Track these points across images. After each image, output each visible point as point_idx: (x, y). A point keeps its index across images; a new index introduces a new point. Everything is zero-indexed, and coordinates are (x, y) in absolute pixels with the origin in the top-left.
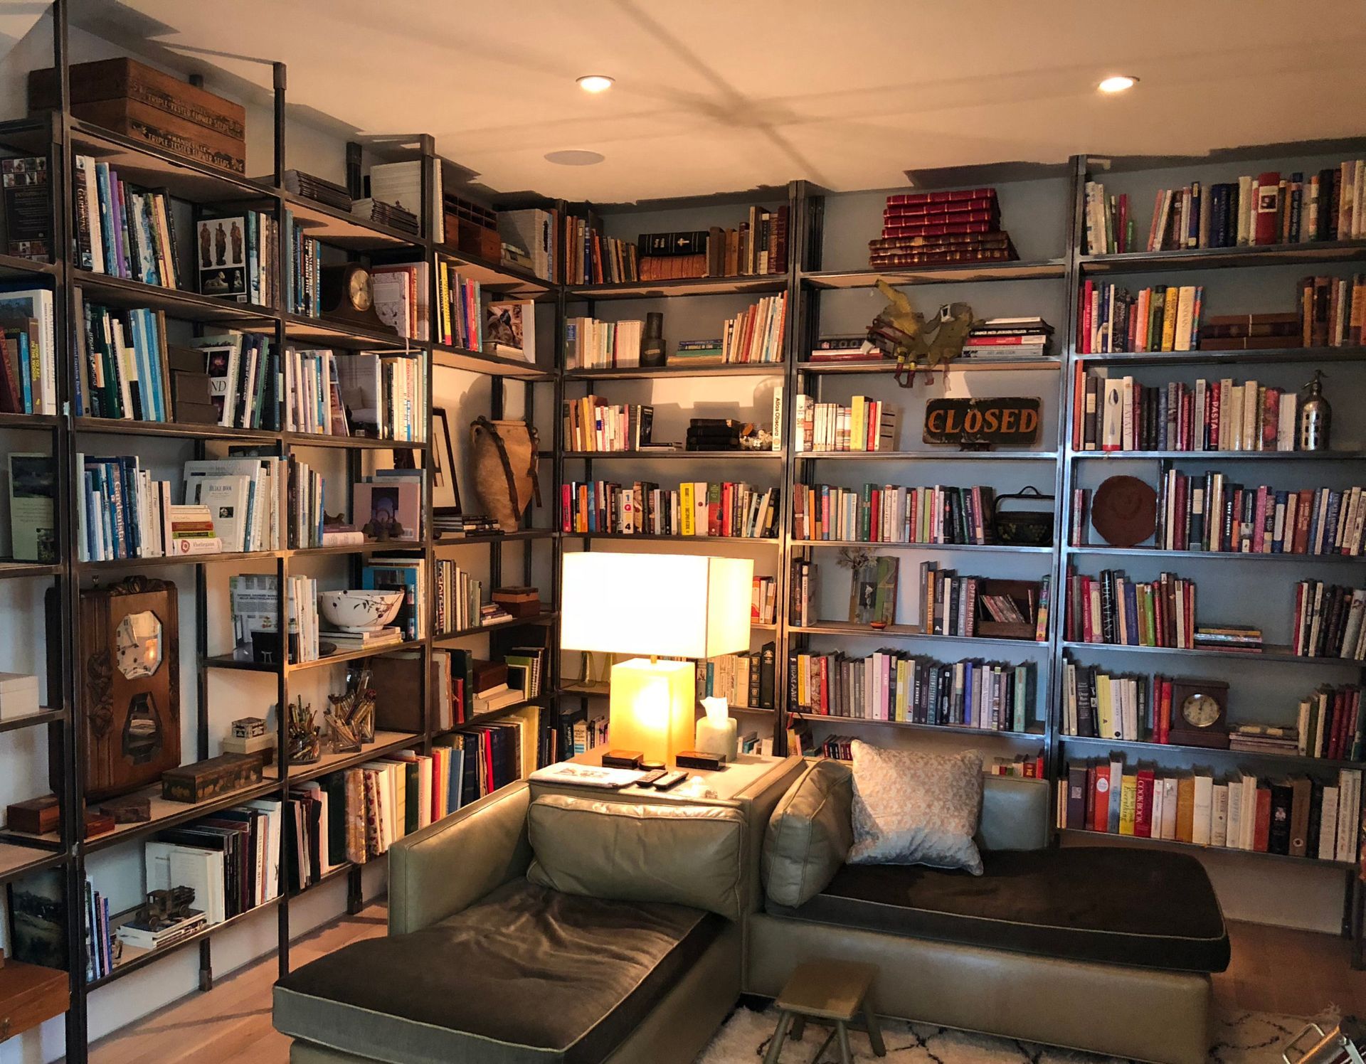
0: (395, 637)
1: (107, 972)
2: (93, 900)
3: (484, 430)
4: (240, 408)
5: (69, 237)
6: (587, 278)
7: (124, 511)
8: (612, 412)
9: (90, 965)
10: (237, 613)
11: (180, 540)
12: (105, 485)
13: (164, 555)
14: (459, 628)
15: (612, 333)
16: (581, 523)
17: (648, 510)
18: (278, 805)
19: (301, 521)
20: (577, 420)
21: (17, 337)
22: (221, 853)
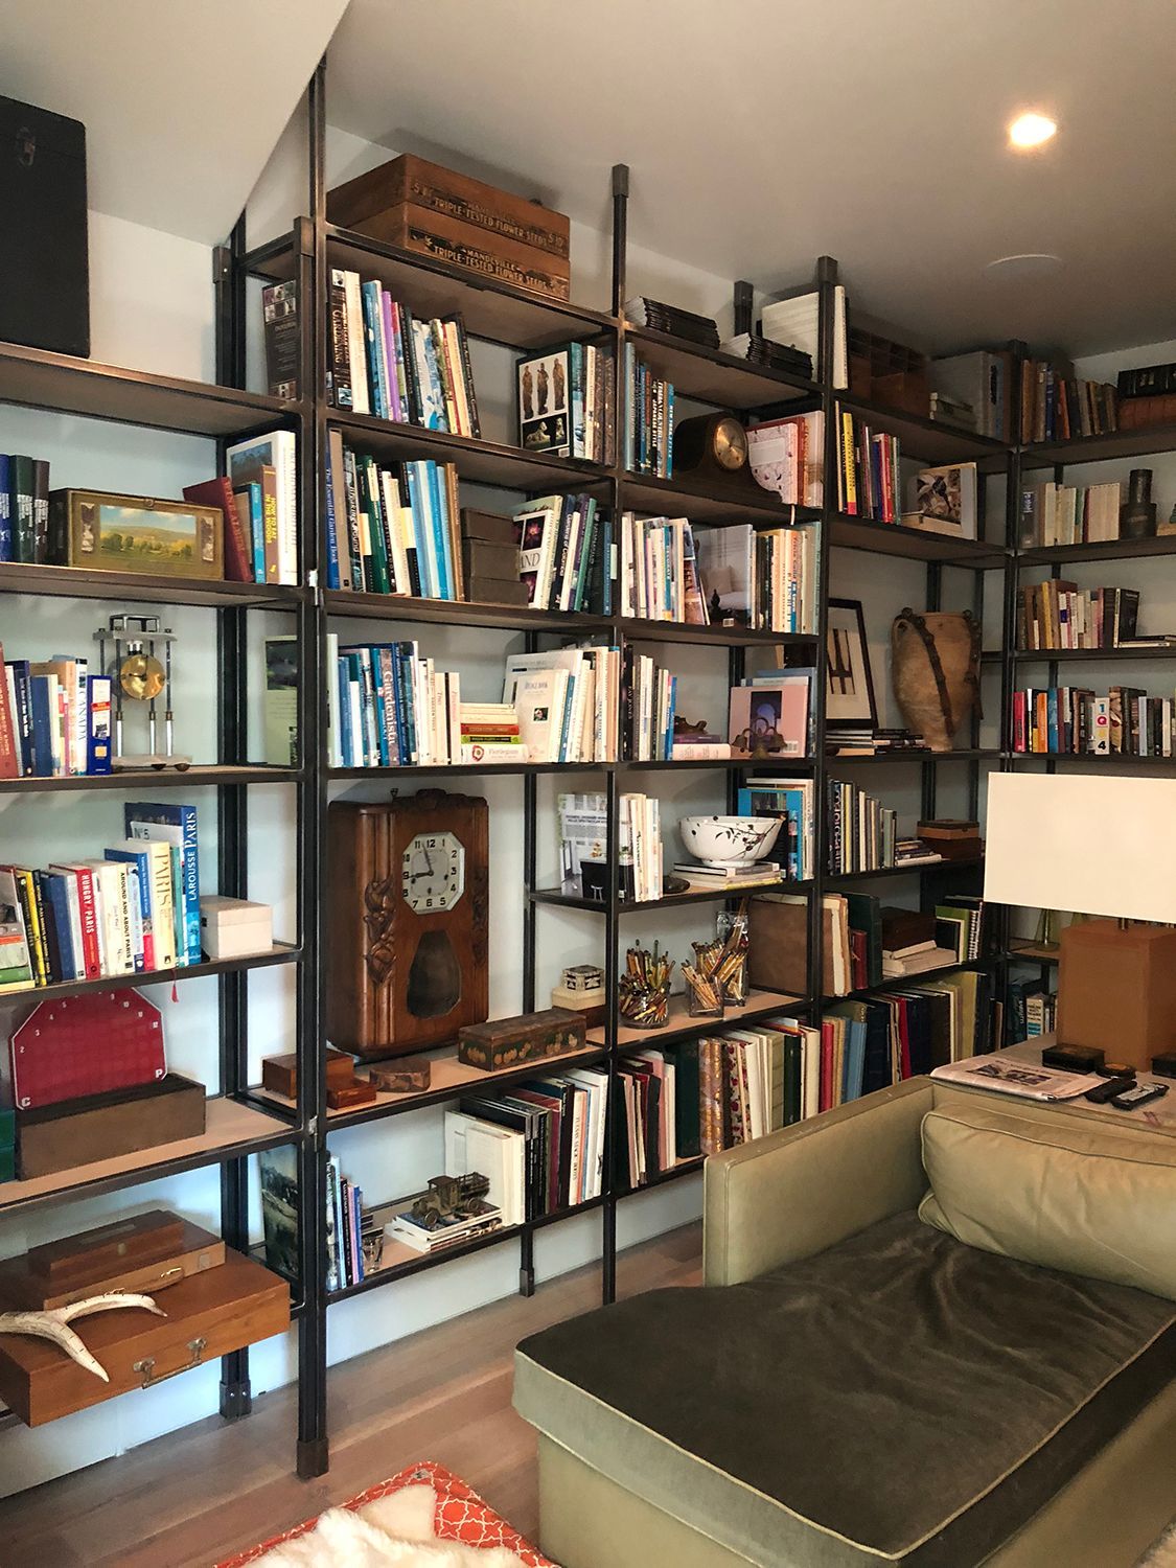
0: (772, 876)
1: (356, 1281)
2: (338, 1189)
3: (910, 626)
4: (556, 586)
5: (321, 368)
6: (1049, 432)
7: (396, 708)
8: (1081, 598)
9: (333, 1269)
10: (566, 839)
11: (471, 745)
12: (367, 674)
13: (450, 763)
14: (863, 868)
15: (1083, 499)
16: (1038, 740)
17: (1130, 724)
18: (603, 1080)
19: (642, 727)
20: (1035, 610)
21: (248, 489)
22: (522, 1136)
